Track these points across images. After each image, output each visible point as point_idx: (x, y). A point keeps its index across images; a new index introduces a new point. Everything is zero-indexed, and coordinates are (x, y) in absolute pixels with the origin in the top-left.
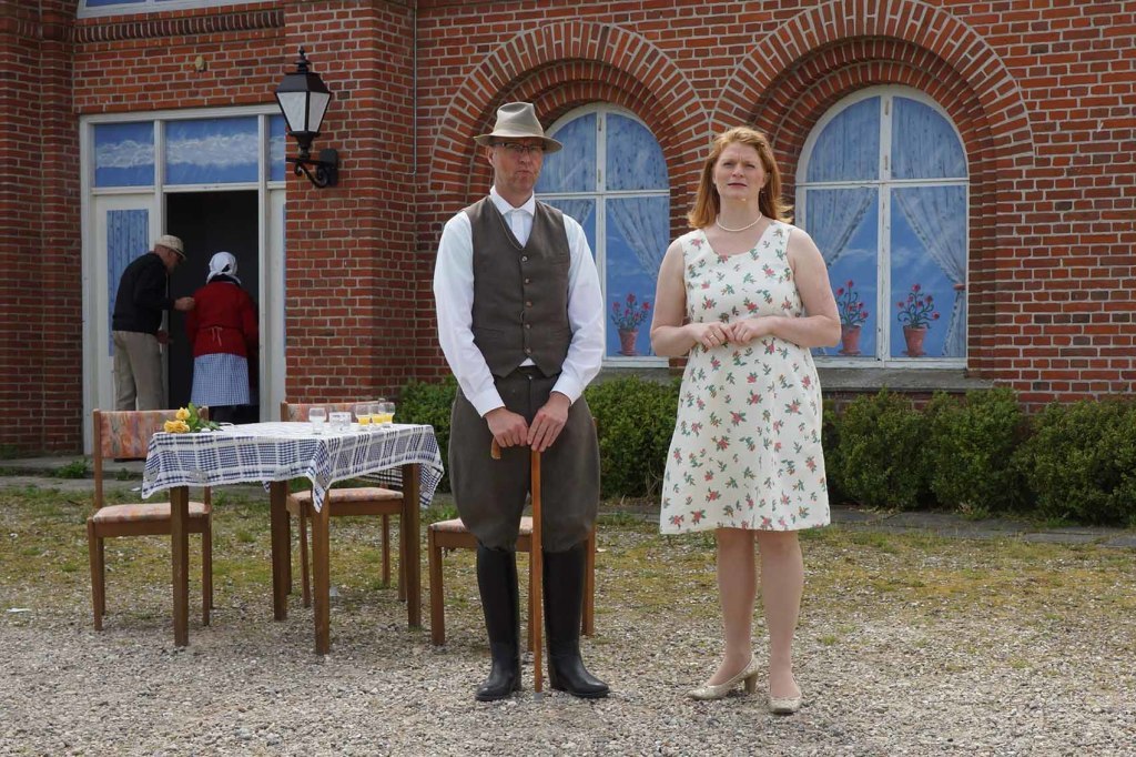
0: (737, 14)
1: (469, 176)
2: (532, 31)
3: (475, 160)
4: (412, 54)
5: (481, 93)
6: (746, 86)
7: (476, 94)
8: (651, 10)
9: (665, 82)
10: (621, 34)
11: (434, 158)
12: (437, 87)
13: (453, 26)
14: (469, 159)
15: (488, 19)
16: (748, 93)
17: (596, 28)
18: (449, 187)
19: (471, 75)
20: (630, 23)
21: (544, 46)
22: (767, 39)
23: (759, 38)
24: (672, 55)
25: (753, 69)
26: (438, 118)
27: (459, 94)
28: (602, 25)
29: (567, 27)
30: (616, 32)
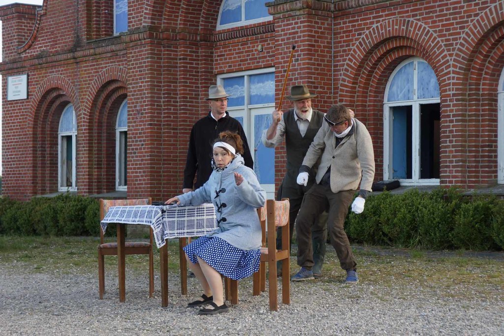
0: (462, 10)
1: (356, 95)
2: (379, 24)
3: (359, 88)
4: (331, 39)
5: (359, 55)
6: (466, 45)
7: (356, 56)
8: (427, 11)
9: (432, 45)
10: (414, 23)
11: (340, 87)
12: (342, 53)
13: (348, 24)
14: (356, 87)
15: (362, 20)
16: (467, 48)
17: (405, 20)
18: (346, 101)
19: (355, 47)
20: (418, 17)
21: (384, 31)
22: (475, 21)
23: (472, 21)
24: (435, 31)
25: (469, 36)
26: (341, 68)
27: (350, 56)
28: (407, 19)
29: (393, 21)
30: (412, 22)
